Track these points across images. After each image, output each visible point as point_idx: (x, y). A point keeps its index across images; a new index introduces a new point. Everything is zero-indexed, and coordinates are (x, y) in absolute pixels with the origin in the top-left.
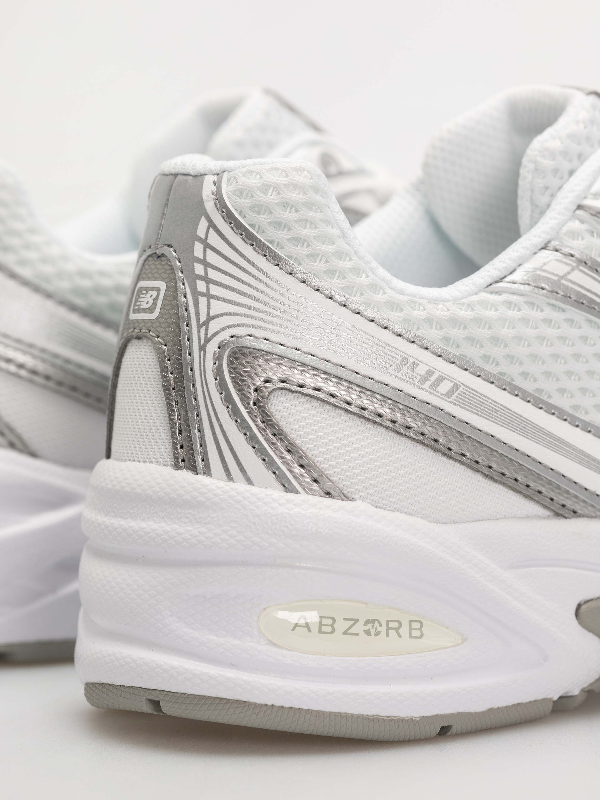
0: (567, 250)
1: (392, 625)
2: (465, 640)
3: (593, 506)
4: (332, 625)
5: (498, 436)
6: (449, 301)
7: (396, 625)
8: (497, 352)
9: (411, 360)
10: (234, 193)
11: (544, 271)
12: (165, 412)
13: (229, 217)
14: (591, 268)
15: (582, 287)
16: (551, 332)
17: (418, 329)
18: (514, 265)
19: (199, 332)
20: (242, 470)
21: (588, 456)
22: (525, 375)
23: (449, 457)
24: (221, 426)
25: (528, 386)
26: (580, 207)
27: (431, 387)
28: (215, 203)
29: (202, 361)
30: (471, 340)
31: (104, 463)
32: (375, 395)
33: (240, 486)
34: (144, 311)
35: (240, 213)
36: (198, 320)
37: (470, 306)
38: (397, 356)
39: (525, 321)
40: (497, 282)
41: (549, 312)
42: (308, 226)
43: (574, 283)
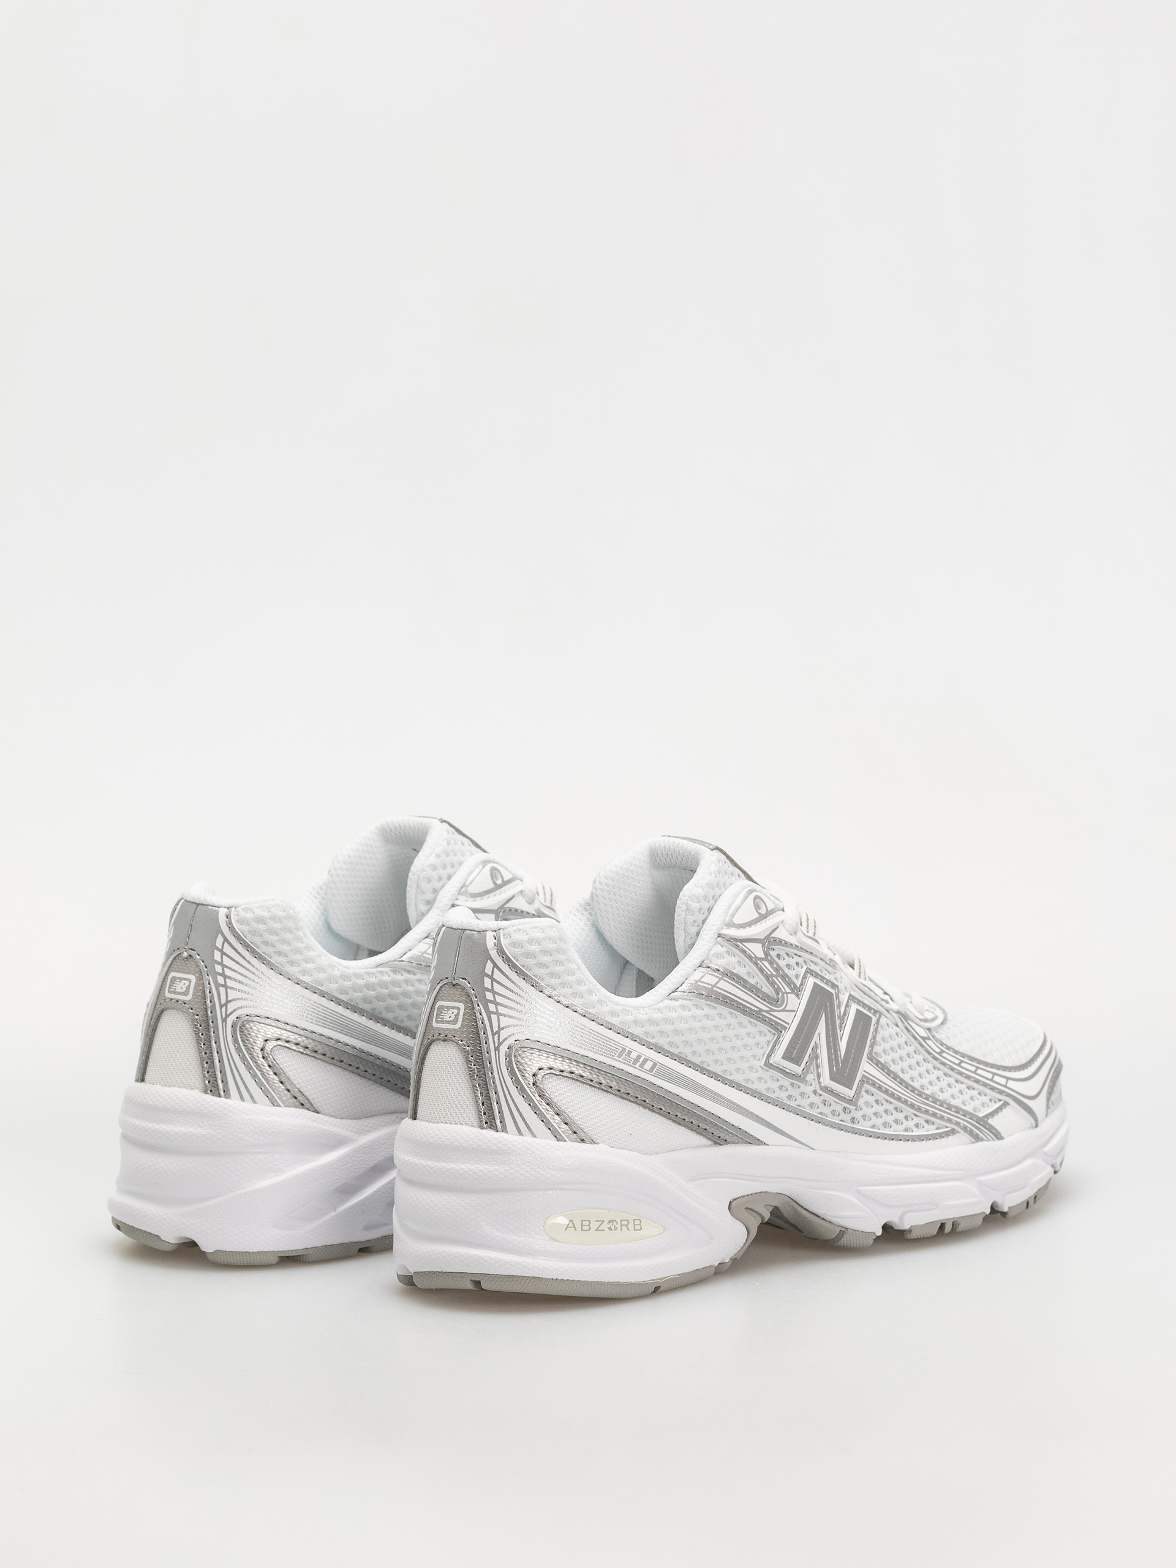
0: (714, 966)
1: (623, 1223)
2: (665, 1230)
3: (737, 1136)
4: (589, 1225)
5: (681, 1095)
6: (646, 1007)
7: (626, 1223)
8: (678, 1039)
9: (627, 1049)
10: (509, 944)
11: (702, 982)
12: (470, 1090)
13: (508, 961)
14: (730, 978)
15: (726, 991)
16: (709, 1023)
17: (629, 1028)
18: (683, 979)
19: (493, 1038)
20: (528, 1127)
21: (734, 1103)
22: (694, 1053)
23: (653, 1111)
24: (513, 1100)
25: (696, 1060)
26: (719, 935)
27: (640, 1066)
28: (497, 952)
29: (497, 1058)
30: (661, 1032)
31: (407, 1122)
32: (607, 1074)
33: (527, 1139)
34: (448, 1022)
35: (514, 958)
36: (492, 1031)
37: (660, 1010)
38: (618, 1047)
39: (693, 1017)
40: (673, 992)
41: (707, 1010)
42: (558, 964)
43: (721, 989)
